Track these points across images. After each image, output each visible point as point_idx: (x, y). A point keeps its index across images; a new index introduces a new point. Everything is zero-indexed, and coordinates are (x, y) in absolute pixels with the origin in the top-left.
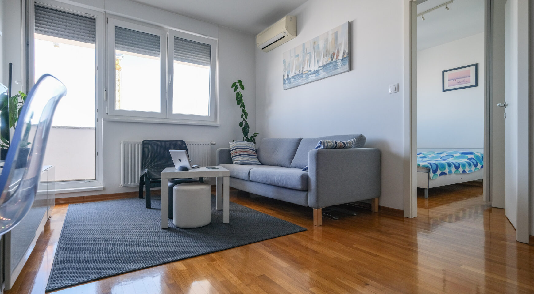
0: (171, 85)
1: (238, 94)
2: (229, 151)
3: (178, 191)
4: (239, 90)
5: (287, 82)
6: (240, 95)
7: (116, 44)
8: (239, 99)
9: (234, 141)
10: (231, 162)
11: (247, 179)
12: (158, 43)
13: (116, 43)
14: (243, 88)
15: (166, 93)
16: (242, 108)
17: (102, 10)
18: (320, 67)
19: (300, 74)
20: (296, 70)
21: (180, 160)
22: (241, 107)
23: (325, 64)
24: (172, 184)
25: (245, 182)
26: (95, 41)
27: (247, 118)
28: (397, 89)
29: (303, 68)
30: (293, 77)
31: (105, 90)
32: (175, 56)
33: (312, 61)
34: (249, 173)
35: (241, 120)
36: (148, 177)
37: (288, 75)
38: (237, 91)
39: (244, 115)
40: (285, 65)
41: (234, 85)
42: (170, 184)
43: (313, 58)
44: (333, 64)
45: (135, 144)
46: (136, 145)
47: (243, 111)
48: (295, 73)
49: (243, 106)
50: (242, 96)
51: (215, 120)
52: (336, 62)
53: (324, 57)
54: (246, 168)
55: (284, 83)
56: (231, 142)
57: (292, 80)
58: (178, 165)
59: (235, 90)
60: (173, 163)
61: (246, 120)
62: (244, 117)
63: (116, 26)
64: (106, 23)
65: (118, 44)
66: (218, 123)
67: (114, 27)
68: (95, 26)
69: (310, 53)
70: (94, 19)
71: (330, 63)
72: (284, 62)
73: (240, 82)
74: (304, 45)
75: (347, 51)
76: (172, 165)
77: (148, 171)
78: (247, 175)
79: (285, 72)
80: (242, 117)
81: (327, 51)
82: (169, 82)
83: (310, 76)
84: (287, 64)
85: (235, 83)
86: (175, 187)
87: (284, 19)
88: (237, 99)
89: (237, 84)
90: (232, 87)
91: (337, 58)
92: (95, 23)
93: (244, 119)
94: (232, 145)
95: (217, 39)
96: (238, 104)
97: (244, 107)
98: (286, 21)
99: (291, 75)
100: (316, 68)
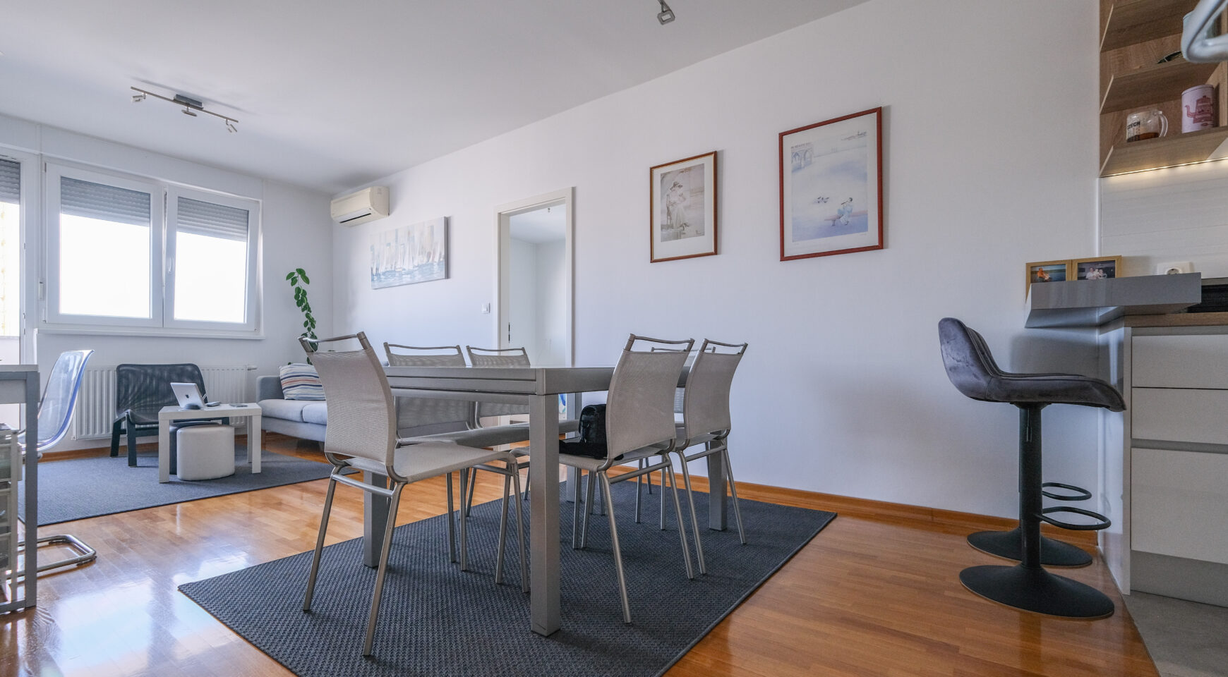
0: (171, 276)
1: (298, 290)
2: (279, 380)
3: (183, 435)
4: (301, 283)
5: (376, 278)
6: (302, 292)
7: (63, 205)
8: (301, 299)
9: (290, 364)
10: (282, 397)
11: (298, 419)
12: (146, 204)
13: (62, 203)
14: (307, 280)
15: (162, 286)
16: (306, 312)
17: (37, 152)
18: (416, 267)
19: (391, 271)
20: (387, 263)
21: (187, 396)
22: (303, 310)
23: (420, 263)
24: (175, 428)
25: (298, 424)
26: (19, 198)
27: (314, 327)
28: (489, 309)
29: (396, 263)
30: (384, 274)
31: (41, 283)
32: (179, 224)
33: (407, 256)
34: (302, 412)
35: (305, 330)
36: (131, 420)
37: (377, 269)
38: (296, 285)
39: (310, 323)
40: (373, 254)
41: (290, 276)
42: (171, 428)
43: (407, 253)
44: (429, 267)
45: (102, 371)
46: (104, 373)
47: (307, 316)
48: (386, 268)
49: (307, 308)
50: (305, 293)
51: (257, 329)
52: (432, 264)
53: (419, 254)
54: (298, 405)
55: (373, 280)
56: (283, 366)
57: (382, 277)
58: (184, 403)
59: (293, 284)
60: (176, 400)
61: (312, 329)
62: (309, 326)
63: (62, 177)
64: (43, 171)
65: (65, 204)
66: (262, 334)
67: (60, 178)
68: (19, 174)
69: (403, 244)
70: (19, 163)
71: (426, 265)
72: (372, 248)
73: (301, 271)
74: (397, 231)
75: (443, 254)
76: (175, 403)
77: (131, 413)
78: (299, 415)
79: (374, 263)
80: (305, 326)
81: (423, 247)
82: (167, 270)
83: (404, 276)
84: (376, 253)
85: (293, 274)
86: (179, 431)
87: (368, 191)
88: (297, 297)
89: (296, 275)
90: (288, 278)
91: (433, 259)
92: (19, 168)
93: (309, 329)
94: (284, 371)
95: (261, 201)
96: (299, 304)
97: (309, 310)
98: (372, 194)
99: (382, 270)
100: (411, 268)
